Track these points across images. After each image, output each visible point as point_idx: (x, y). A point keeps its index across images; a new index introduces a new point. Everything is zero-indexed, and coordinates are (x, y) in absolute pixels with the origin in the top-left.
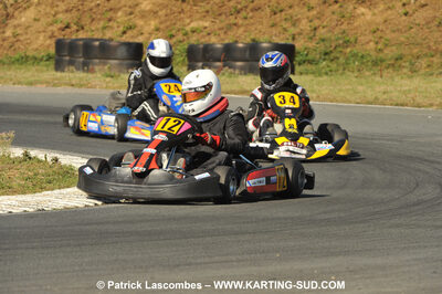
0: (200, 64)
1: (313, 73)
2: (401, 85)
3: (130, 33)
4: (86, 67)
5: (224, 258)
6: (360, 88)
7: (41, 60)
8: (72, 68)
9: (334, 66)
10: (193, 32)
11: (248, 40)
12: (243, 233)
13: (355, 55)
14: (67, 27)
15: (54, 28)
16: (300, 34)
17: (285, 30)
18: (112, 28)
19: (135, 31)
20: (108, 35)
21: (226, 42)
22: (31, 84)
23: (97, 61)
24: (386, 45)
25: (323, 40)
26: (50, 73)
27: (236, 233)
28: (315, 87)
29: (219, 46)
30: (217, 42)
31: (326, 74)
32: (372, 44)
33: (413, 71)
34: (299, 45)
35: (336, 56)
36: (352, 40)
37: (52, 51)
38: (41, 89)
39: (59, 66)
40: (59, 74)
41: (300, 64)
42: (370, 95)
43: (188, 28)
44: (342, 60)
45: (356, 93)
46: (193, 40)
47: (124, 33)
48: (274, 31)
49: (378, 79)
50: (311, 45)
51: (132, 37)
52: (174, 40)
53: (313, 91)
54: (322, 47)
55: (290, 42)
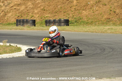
0: (48, 24)
1: (73, 26)
2: (93, 28)
3: (32, 18)
4: (23, 25)
5: (54, 67)
6: (84, 29)
7: (13, 24)
8: (20, 26)
9: (78, 24)
10: (46, 17)
11: (59, 19)
12: (58, 61)
13: (82, 21)
14: (19, 17)
15: (16, 17)
16: (70, 17)
17: (67, 16)
18: (29, 17)
19: (34, 17)
20: (28, 18)
21: (54, 19)
22: (11, 29)
23: (25, 24)
24: (89, 19)
25: (75, 18)
26: (15, 27)
27: (56, 61)
28: (74, 29)
29: (52, 20)
30: (52, 19)
31: (76, 26)
32: (86, 19)
33: (95, 25)
34: (70, 20)
35: (78, 22)
36: (82, 18)
37: (16, 22)
38: (13, 30)
39: (17, 25)
40: (17, 27)
41: (70, 24)
42: (86, 30)
43: (45, 16)
44: (79, 23)
45: (83, 30)
46: (47, 19)
47: (31, 18)
48: (64, 17)
49: (87, 27)
50: (73, 19)
51: (33, 18)
52: (42, 19)
53: (73, 30)
54: (75, 20)
55: (68, 19)
